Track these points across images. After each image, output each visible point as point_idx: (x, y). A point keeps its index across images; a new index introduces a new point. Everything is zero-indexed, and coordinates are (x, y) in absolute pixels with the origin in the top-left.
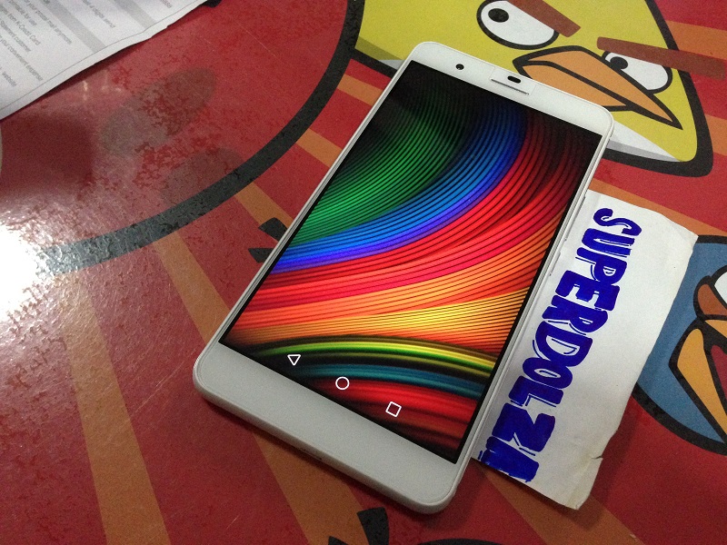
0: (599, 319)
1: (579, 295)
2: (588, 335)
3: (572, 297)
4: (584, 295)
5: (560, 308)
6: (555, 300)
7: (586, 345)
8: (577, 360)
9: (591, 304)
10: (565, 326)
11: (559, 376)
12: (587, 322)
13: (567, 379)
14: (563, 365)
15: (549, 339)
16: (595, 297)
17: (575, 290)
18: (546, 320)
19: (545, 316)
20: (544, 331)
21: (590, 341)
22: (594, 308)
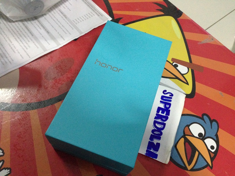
0: (167, 118)
1: (162, 113)
2: (165, 122)
3: (160, 113)
4: (163, 112)
5: (158, 116)
6: (157, 114)
7: (164, 125)
8: (163, 129)
9: (164, 115)
10: (159, 121)
11: (160, 133)
12: (164, 119)
13: (161, 134)
14: (160, 130)
15: (156, 124)
16: (165, 113)
17: (161, 111)
18: (155, 120)
19: (155, 119)
20: (155, 122)
21: (165, 124)
22: (165, 115)
